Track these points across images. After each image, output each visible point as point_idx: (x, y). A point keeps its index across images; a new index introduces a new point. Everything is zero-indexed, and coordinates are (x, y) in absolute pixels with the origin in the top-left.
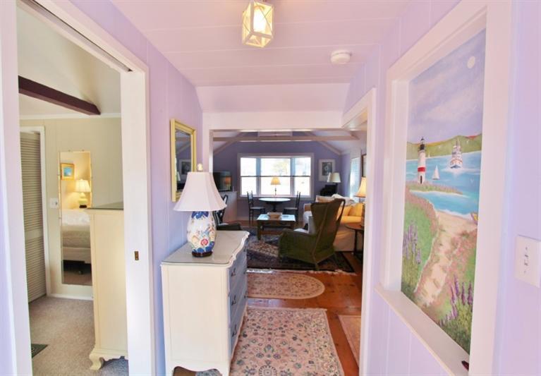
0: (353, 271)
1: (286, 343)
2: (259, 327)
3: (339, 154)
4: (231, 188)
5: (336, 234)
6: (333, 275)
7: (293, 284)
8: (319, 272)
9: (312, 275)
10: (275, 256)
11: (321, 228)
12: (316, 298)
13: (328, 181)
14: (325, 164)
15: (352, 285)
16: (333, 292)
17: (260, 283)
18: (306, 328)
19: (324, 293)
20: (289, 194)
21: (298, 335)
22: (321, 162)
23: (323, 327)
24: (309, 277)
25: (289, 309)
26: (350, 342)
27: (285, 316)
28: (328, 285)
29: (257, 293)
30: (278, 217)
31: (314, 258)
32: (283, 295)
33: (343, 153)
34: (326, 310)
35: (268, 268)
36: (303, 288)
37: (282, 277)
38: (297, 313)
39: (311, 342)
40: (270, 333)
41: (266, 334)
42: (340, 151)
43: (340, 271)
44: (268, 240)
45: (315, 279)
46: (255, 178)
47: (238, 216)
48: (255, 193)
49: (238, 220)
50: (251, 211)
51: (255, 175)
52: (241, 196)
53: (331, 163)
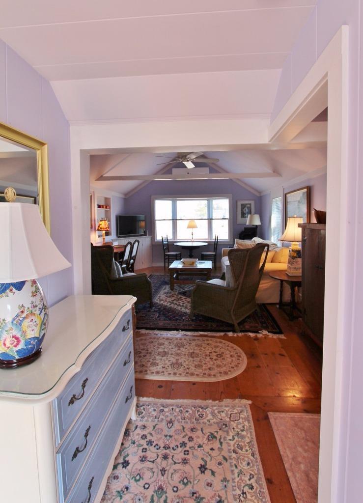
0: (280, 332)
1: (189, 482)
2: (150, 443)
3: (258, 195)
4: (145, 232)
5: (259, 284)
6: (256, 339)
7: (206, 355)
8: (240, 334)
9: (231, 340)
10: (188, 311)
11: (241, 280)
12: (235, 378)
13: (247, 224)
14: (243, 206)
15: (281, 355)
16: (259, 367)
17: (165, 354)
18: (221, 443)
19: (245, 371)
20: (207, 237)
21: (208, 459)
22: (239, 203)
23: (248, 440)
24: (227, 343)
25: (198, 402)
26: (289, 474)
27: (192, 416)
28: (251, 355)
29: (158, 373)
30: (193, 263)
31: (233, 317)
32: (192, 374)
33: (262, 195)
34: (250, 402)
35: (177, 330)
36: (219, 362)
37: (194, 343)
38: (209, 411)
39: (229, 477)
40: (165, 457)
41: (159, 460)
42: (260, 192)
43: (265, 332)
44: (182, 290)
45: (235, 347)
46: (171, 221)
47: (153, 262)
48: (170, 237)
49: (153, 266)
50: (167, 257)
51: (171, 219)
52: (156, 241)
53: (250, 204)
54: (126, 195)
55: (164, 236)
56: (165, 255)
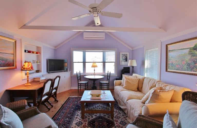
4: (67, 69)
14: (123, 55)
22: (121, 54)
33: (134, 49)
46: (82, 63)
47: (71, 87)
48: (82, 72)
49: (71, 89)
50: (79, 85)
51: (82, 61)
52: (73, 74)
53: (127, 54)
54: (55, 47)
55: (78, 72)
56: (78, 84)
